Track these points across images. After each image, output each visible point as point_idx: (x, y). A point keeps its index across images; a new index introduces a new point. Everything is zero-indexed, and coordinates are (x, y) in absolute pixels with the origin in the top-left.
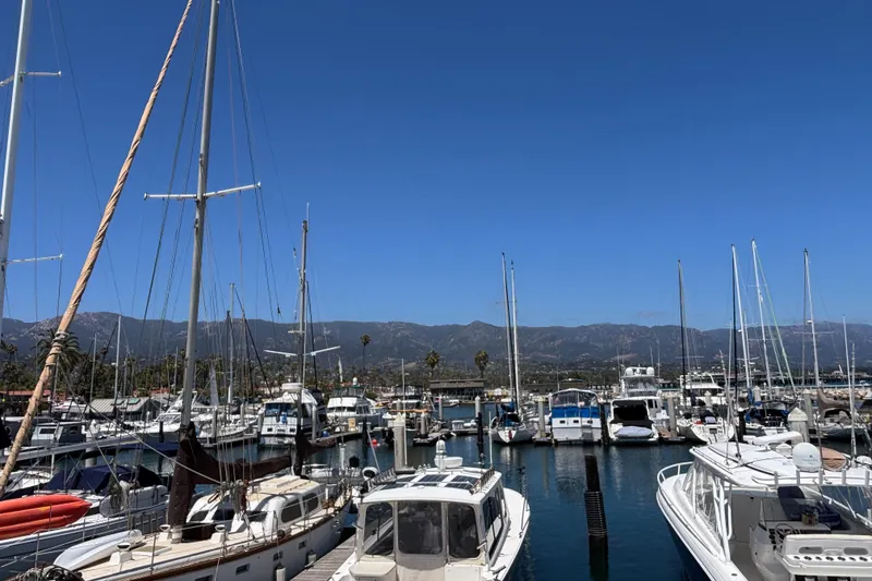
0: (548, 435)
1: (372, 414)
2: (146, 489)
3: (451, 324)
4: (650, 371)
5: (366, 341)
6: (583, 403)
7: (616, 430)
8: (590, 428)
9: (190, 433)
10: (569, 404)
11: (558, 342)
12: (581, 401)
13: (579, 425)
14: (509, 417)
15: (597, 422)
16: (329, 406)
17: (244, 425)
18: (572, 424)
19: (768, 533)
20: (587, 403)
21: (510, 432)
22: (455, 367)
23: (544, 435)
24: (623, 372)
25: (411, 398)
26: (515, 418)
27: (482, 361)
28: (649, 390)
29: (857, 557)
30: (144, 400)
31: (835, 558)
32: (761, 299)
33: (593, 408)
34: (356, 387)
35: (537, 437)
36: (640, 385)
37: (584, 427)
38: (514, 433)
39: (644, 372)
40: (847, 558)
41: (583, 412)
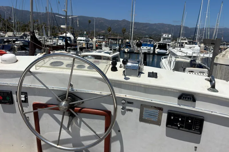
0: (138, 51)
1: (90, 42)
2: (23, 51)
3: (116, 20)
4: (170, 36)
5: (90, 22)
6: (149, 43)
7: (157, 51)
8: (150, 50)
9: (33, 34)
10: (145, 43)
11: (147, 28)
12: (149, 42)
13: (147, 49)
14: (128, 45)
15: (152, 48)
16: (77, 39)
17: (53, 42)
18: (145, 48)
19: (183, 69)
20: (151, 43)
21: (128, 50)
22: (116, 33)
23: (137, 51)
24: (162, 36)
25: (101, 39)
26: (130, 46)
27: (124, 31)
28: (169, 41)
29: (202, 74)
30: (23, 33)
31: (197, 74)
32: (207, 17)
33: (152, 44)
34: (85, 34)
35: (135, 51)
36: (167, 39)
37: (148, 49)
38: (129, 50)
39: (168, 36)
40: (199, 74)
41: (149, 45)
